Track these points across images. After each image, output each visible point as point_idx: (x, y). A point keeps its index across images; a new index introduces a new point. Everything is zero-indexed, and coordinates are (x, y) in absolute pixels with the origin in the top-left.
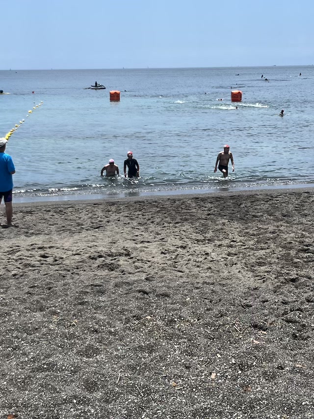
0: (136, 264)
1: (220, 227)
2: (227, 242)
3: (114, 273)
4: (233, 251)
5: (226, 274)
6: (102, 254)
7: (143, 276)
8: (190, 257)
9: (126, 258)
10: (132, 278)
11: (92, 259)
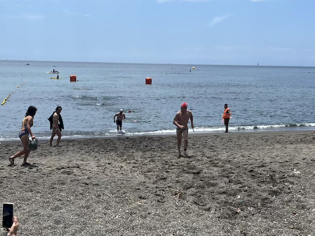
0: (83, 172)
1: (131, 154)
2: (133, 161)
3: (71, 176)
4: (136, 165)
5: (130, 176)
6: (64, 167)
7: (86, 177)
8: (113, 168)
9: (78, 169)
10: (80, 178)
11: (58, 169)
